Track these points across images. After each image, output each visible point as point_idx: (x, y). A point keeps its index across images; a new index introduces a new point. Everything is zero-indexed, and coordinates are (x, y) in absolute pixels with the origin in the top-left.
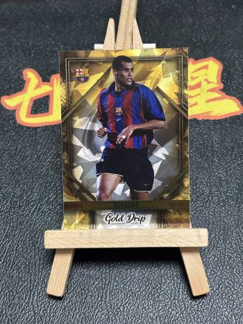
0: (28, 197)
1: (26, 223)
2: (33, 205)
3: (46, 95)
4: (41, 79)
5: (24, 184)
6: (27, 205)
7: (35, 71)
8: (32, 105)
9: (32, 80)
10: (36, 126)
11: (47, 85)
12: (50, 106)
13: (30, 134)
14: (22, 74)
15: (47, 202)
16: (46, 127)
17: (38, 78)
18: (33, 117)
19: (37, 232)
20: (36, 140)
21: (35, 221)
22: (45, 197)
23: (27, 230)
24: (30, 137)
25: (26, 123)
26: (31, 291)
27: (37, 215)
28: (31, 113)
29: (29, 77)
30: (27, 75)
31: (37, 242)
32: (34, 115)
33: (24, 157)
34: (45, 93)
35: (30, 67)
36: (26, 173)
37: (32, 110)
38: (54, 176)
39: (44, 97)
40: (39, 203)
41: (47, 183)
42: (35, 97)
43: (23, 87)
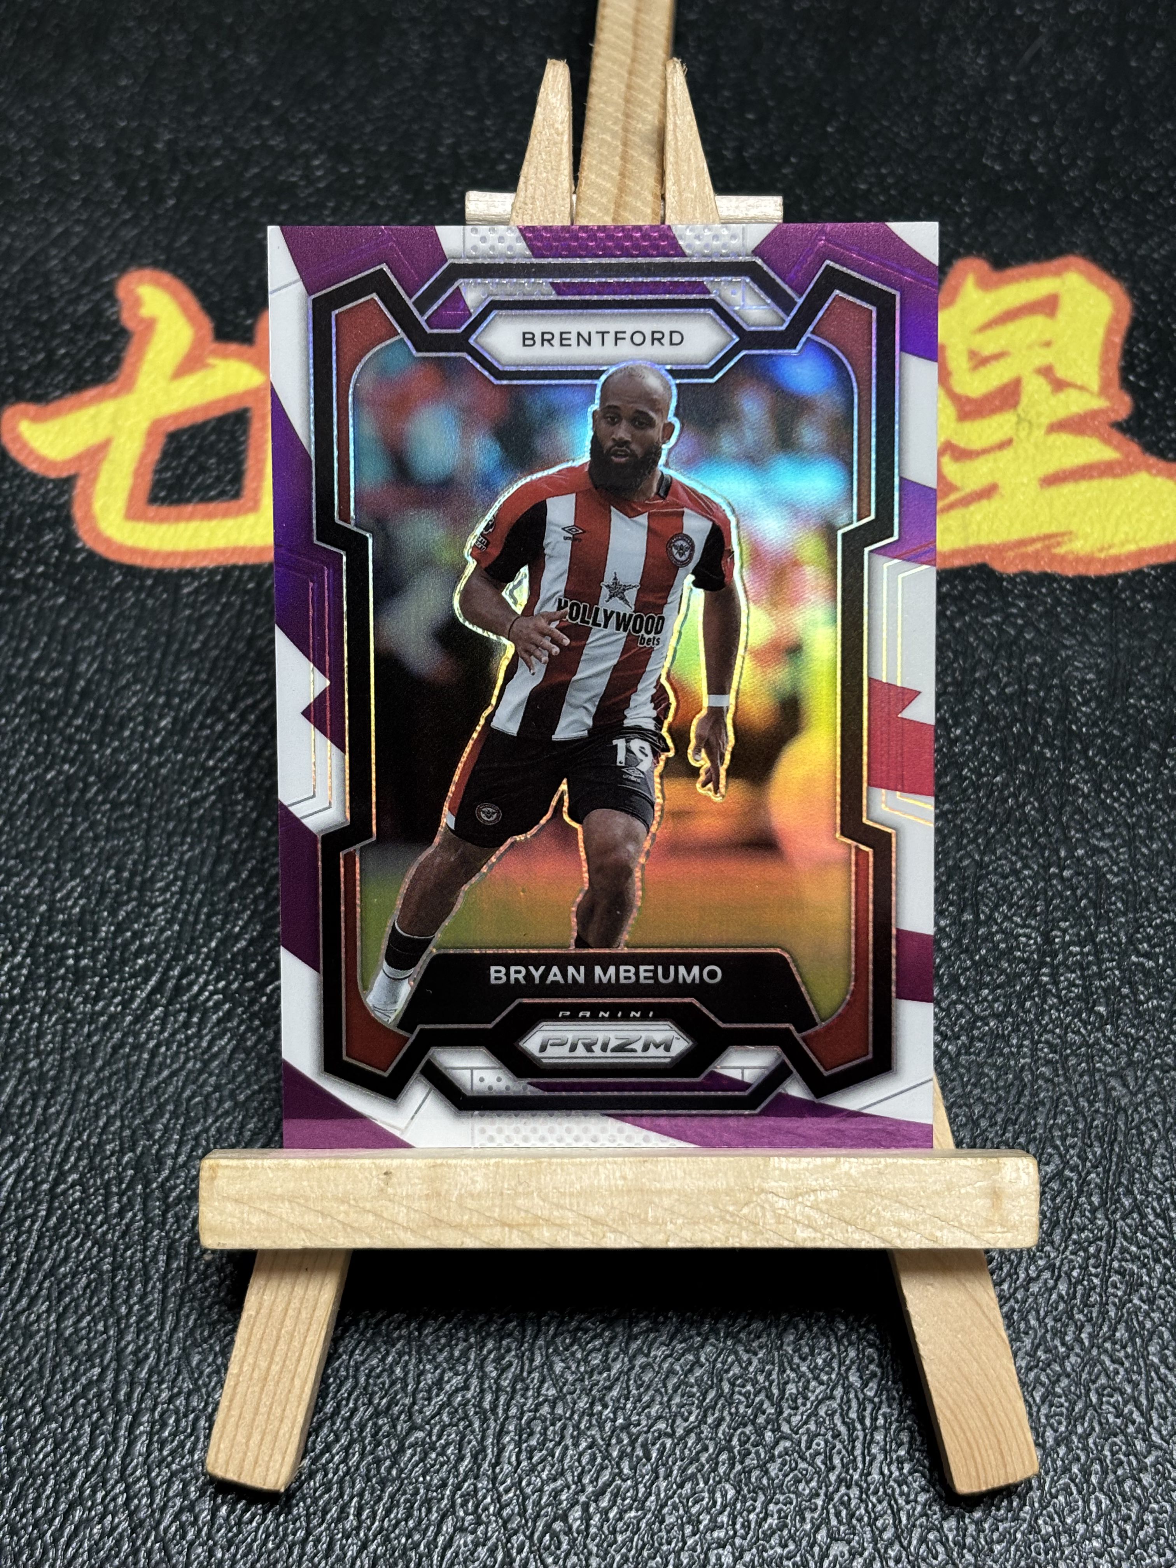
0: (120, 928)
1: (107, 1063)
2: (147, 972)
3: (232, 407)
4: (207, 325)
5: (105, 859)
6: (114, 967)
7: (177, 285)
8: (156, 455)
9: (161, 327)
10: (175, 564)
11: (240, 357)
12: (250, 465)
13: (140, 604)
14: (111, 297)
15: (216, 957)
16: (228, 571)
17: (191, 319)
18: (163, 520)
19: (161, 1108)
20: (170, 637)
21: (154, 1053)
22: (210, 930)
23: (111, 1097)
24: (140, 622)
25: (121, 548)
26: (119, 1412)
27: (163, 1021)
28: (154, 499)
29: (146, 312)
30: (138, 302)
31: (159, 1161)
32: (165, 510)
33: (107, 718)
34: (227, 400)
35: (156, 264)
36: (116, 805)
37: (158, 484)
38: (256, 825)
39: (222, 420)
40: (175, 958)
41: (217, 861)
42: (176, 417)
43: (116, 364)
